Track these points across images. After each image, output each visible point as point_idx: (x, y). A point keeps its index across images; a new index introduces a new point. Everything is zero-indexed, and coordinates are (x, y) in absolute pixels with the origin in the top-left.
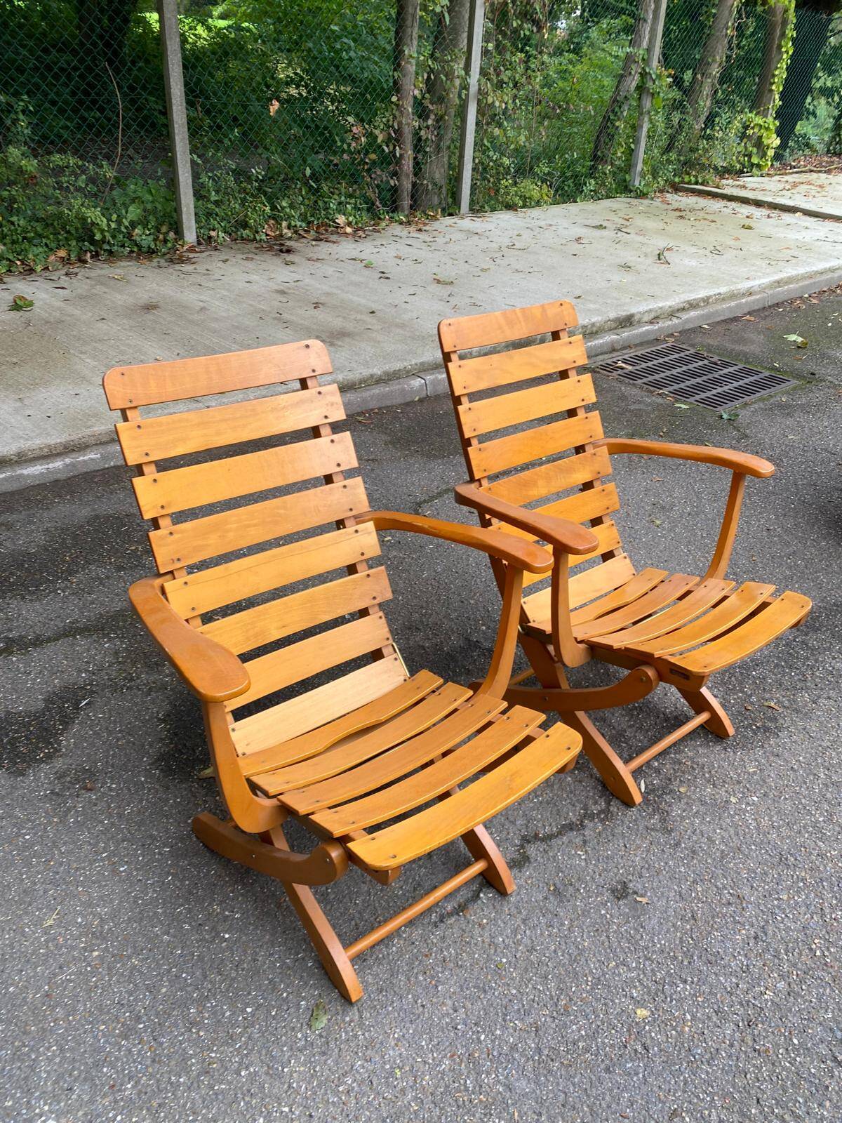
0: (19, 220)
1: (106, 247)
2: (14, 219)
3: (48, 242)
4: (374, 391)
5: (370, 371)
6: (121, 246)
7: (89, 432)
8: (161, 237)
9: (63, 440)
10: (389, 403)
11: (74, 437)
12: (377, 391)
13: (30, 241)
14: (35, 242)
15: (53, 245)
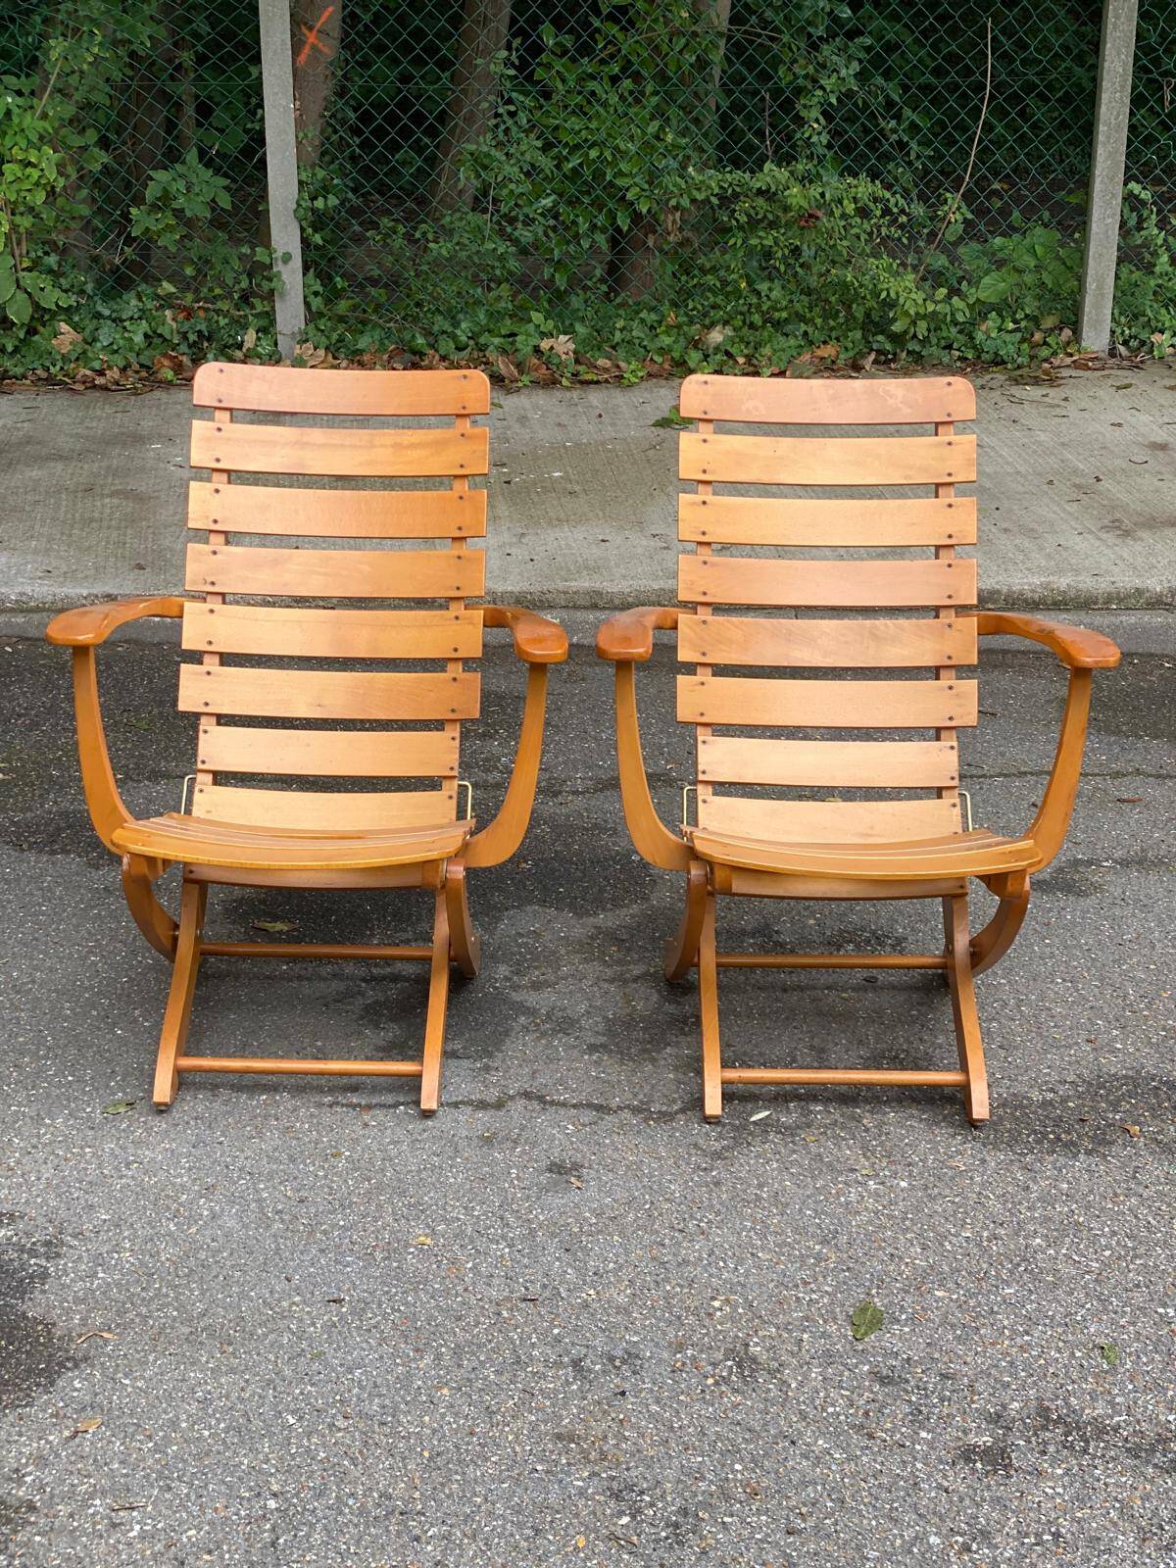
0: (770, 289)
1: (913, 346)
2: (763, 287)
3: (810, 330)
4: (1124, 618)
5: (1138, 583)
6: (945, 348)
7: (561, 585)
8: (1038, 337)
9: (517, 589)
10: (1155, 648)
11: (536, 588)
12: (1133, 620)
13: (778, 325)
14: (789, 328)
15: (815, 335)
